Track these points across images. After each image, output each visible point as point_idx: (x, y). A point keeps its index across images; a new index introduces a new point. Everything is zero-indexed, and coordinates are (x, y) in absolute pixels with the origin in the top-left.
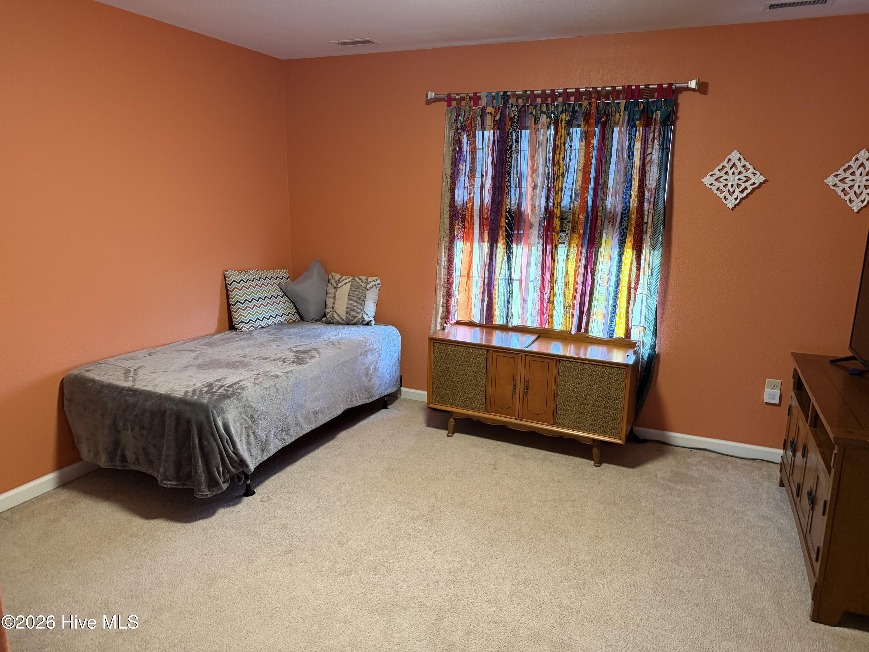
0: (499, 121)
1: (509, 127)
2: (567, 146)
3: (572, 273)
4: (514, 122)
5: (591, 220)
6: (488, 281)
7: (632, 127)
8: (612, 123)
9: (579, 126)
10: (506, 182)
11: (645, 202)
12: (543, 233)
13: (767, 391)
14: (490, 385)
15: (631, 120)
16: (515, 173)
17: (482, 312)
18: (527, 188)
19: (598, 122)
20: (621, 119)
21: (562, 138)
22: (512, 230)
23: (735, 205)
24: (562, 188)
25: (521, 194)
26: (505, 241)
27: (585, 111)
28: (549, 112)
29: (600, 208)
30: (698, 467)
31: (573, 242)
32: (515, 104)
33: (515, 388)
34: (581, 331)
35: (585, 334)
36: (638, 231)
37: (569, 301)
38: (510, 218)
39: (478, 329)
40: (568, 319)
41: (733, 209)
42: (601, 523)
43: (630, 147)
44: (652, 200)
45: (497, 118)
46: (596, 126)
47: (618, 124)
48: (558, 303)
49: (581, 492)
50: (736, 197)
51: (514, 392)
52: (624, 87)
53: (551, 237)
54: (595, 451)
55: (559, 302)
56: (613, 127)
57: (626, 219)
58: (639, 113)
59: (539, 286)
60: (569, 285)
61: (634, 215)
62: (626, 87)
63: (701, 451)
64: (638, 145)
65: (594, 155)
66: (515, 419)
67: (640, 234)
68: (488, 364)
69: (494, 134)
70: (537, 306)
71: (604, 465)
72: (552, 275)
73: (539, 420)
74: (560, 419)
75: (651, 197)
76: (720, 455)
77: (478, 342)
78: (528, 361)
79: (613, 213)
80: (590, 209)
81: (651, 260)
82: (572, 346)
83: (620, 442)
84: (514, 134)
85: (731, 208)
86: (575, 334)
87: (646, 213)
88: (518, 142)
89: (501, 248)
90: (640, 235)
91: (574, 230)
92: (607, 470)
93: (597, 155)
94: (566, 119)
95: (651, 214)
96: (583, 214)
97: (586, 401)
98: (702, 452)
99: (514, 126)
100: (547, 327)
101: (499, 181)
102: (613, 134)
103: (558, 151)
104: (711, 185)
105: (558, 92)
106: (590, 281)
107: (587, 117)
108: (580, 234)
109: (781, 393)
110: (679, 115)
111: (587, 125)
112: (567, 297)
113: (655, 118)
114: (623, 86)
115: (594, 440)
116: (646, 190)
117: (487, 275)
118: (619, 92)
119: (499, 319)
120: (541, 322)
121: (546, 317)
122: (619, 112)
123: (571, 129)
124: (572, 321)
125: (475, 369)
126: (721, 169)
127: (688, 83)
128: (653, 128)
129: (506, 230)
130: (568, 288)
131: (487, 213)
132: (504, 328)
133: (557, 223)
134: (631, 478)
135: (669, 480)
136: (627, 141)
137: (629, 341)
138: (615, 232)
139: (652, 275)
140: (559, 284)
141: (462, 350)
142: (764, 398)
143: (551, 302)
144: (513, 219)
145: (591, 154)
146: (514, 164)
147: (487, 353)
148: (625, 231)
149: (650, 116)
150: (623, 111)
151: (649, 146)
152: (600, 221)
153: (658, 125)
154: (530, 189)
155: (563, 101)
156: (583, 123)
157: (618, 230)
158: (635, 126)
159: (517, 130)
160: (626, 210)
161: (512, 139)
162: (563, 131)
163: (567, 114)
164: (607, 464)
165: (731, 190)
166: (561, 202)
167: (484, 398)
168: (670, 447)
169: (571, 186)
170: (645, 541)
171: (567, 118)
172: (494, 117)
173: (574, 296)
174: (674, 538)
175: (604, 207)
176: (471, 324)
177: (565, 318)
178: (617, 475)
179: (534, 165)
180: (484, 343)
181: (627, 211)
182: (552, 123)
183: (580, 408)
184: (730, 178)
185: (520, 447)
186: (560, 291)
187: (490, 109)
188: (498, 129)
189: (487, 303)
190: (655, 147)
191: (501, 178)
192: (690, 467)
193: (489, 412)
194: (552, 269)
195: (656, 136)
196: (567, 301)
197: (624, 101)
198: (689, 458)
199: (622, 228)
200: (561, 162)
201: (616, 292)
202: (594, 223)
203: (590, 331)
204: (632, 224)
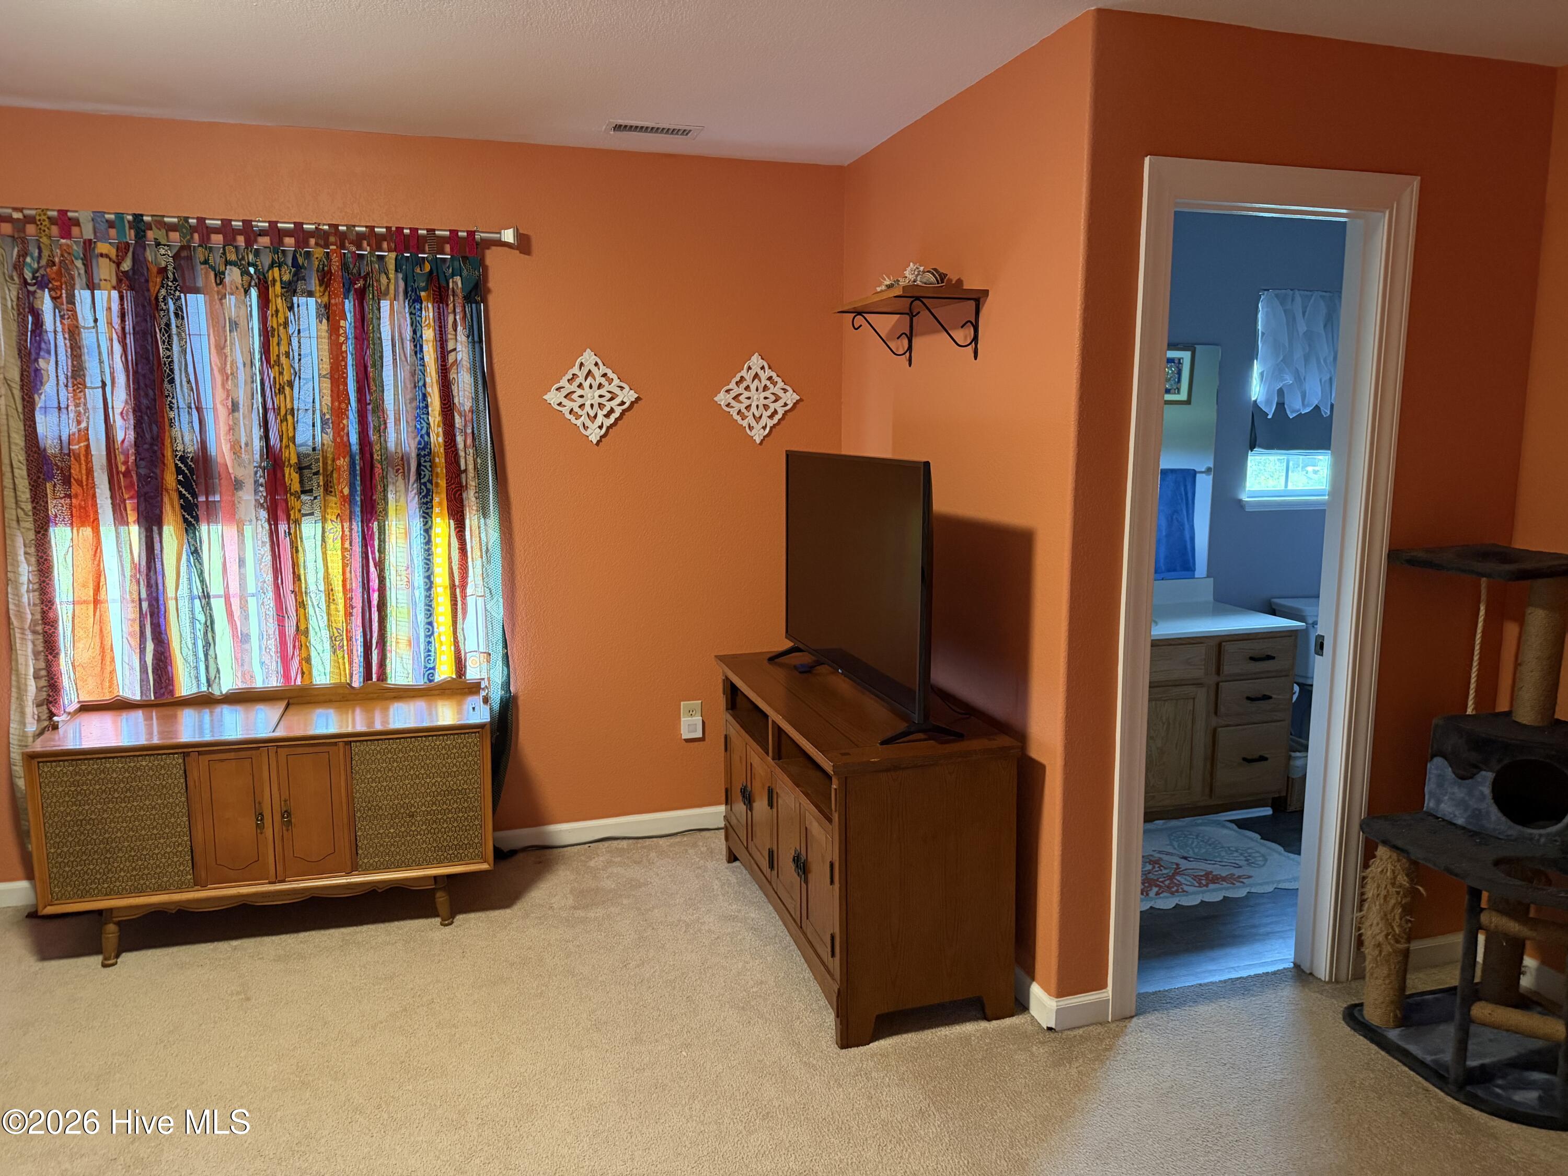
0: (131, 273)
1: (158, 287)
2: (292, 329)
3: (336, 571)
4: (168, 278)
5: (361, 468)
6: (150, 605)
7: (414, 301)
8: (376, 292)
9: (310, 294)
10: (167, 397)
11: (458, 434)
12: (266, 498)
13: (685, 720)
14: (200, 827)
15: (410, 289)
16: (184, 379)
17: (144, 676)
18: (215, 409)
19: (349, 288)
20: (392, 287)
21: (280, 315)
22: (195, 495)
23: (601, 437)
24: (293, 409)
25: (203, 423)
26: (180, 520)
27: (321, 266)
28: (243, 262)
29: (377, 447)
30: (610, 870)
31: (329, 511)
32: (163, 242)
33: (262, 820)
34: (372, 680)
35: (378, 682)
36: (453, 486)
37: (340, 626)
38: (186, 471)
39: (139, 714)
40: (341, 661)
41: (598, 443)
42: (493, 1024)
43: (415, 336)
44: (469, 431)
45: (126, 265)
46: (346, 297)
47: (387, 293)
48: (316, 633)
49: (438, 981)
50: (600, 424)
51: (260, 827)
52: (389, 228)
53: (284, 505)
54: (441, 898)
55: (317, 630)
56: (379, 300)
57: (428, 464)
58: (425, 278)
59: (271, 603)
60: (333, 595)
61: (438, 457)
62: (394, 229)
63: (604, 843)
64: (428, 334)
65: (349, 347)
66: (270, 883)
67: (458, 490)
68: (191, 784)
69: (121, 298)
70: (273, 644)
71: (460, 918)
72: (297, 578)
73: (321, 872)
74: (366, 856)
75: (465, 426)
76: (634, 841)
77: (142, 741)
78: (282, 759)
79: (400, 455)
80: (355, 448)
81: (483, 536)
82: (358, 711)
83: (485, 866)
84: (171, 303)
85: (595, 442)
86: (361, 688)
87: (462, 454)
88: (183, 318)
89: (170, 535)
90: (459, 493)
91: (328, 489)
92: (467, 926)
93: (355, 348)
94: (284, 279)
95: (472, 455)
96: (344, 458)
97: (413, 810)
98: (606, 844)
99: (168, 285)
100: (299, 682)
101: (147, 395)
102: (380, 313)
103: (276, 339)
104: (560, 404)
105: (257, 226)
106: (375, 583)
107: (325, 278)
108: (343, 496)
109: (703, 721)
110: (491, 285)
111: (327, 293)
112: (332, 618)
113: (453, 288)
114: (387, 228)
115: (436, 878)
116: (456, 414)
117: (144, 595)
118: (381, 238)
119: (185, 686)
120: (286, 675)
121: (295, 665)
122: (385, 273)
123: (295, 299)
124: (351, 663)
125: (159, 801)
126: (572, 379)
127: (500, 233)
128: (451, 306)
129: (181, 496)
130: (334, 600)
131: (125, 463)
132: (204, 701)
133: (292, 478)
134: (514, 926)
135: (575, 908)
136: (409, 325)
137: (465, 682)
138: (410, 489)
139: (489, 562)
140: (313, 595)
141: (120, 765)
142: (682, 732)
143: (302, 632)
144: (192, 473)
145: (344, 347)
146: (180, 362)
147: (184, 760)
148: (429, 486)
149: (443, 283)
150: (393, 272)
151: (450, 336)
152: (381, 471)
153: (459, 301)
154: (222, 412)
155: (272, 244)
156: (318, 288)
157: (415, 485)
158: (419, 300)
159: (177, 293)
160: (424, 451)
161: (168, 312)
162: (279, 300)
163: (283, 270)
164: (464, 915)
165: (592, 414)
166: (294, 437)
167: (188, 858)
168: (556, 851)
169: (310, 406)
170: (577, 1025)
171: (286, 278)
172: (118, 265)
173: (348, 614)
174: (620, 1003)
175: (383, 445)
176: (120, 706)
177: (336, 658)
178: (489, 928)
179: (225, 364)
180: (156, 741)
181: (428, 450)
182: (253, 283)
183: (403, 825)
184: (587, 395)
185: (284, 937)
186: (317, 609)
187: (102, 247)
188: (131, 288)
189: (154, 655)
190: (459, 338)
191: (153, 390)
192: (597, 875)
193: (204, 886)
194: (295, 565)
195: (458, 320)
196: (334, 625)
197: (393, 255)
198: (591, 860)
199: (422, 481)
200: (283, 359)
201: (429, 597)
202: (368, 472)
203: (389, 676)
204: (437, 473)
